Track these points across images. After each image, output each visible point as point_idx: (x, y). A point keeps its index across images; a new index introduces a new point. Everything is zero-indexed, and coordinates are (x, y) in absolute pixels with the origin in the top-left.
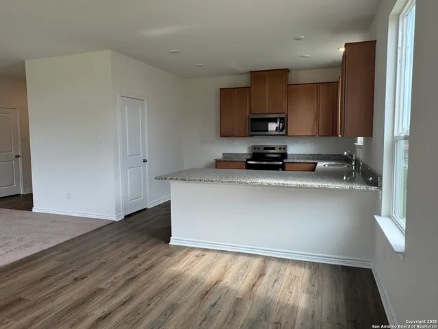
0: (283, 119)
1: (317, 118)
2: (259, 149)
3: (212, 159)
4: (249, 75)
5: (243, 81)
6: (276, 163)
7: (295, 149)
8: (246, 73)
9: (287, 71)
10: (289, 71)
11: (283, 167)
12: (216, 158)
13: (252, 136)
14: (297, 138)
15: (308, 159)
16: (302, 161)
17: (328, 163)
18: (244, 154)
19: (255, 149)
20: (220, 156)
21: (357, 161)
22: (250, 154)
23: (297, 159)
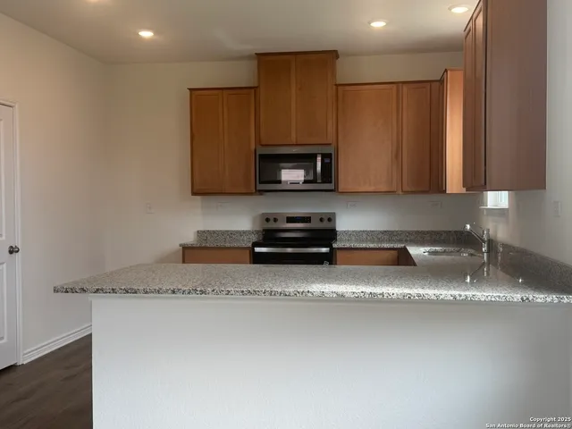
0: (329, 156)
1: (397, 155)
2: (275, 220)
3: (174, 244)
4: (255, 63)
5: (242, 75)
6: (315, 250)
7: (351, 221)
8: (249, 57)
9: (334, 54)
10: (337, 57)
11: (329, 259)
12: (182, 242)
13: (261, 192)
14: (359, 197)
15: (380, 241)
16: (372, 246)
17: (428, 249)
18: (244, 232)
19: (268, 220)
20: (190, 238)
21: (492, 244)
22: (257, 232)
23: (357, 241)
